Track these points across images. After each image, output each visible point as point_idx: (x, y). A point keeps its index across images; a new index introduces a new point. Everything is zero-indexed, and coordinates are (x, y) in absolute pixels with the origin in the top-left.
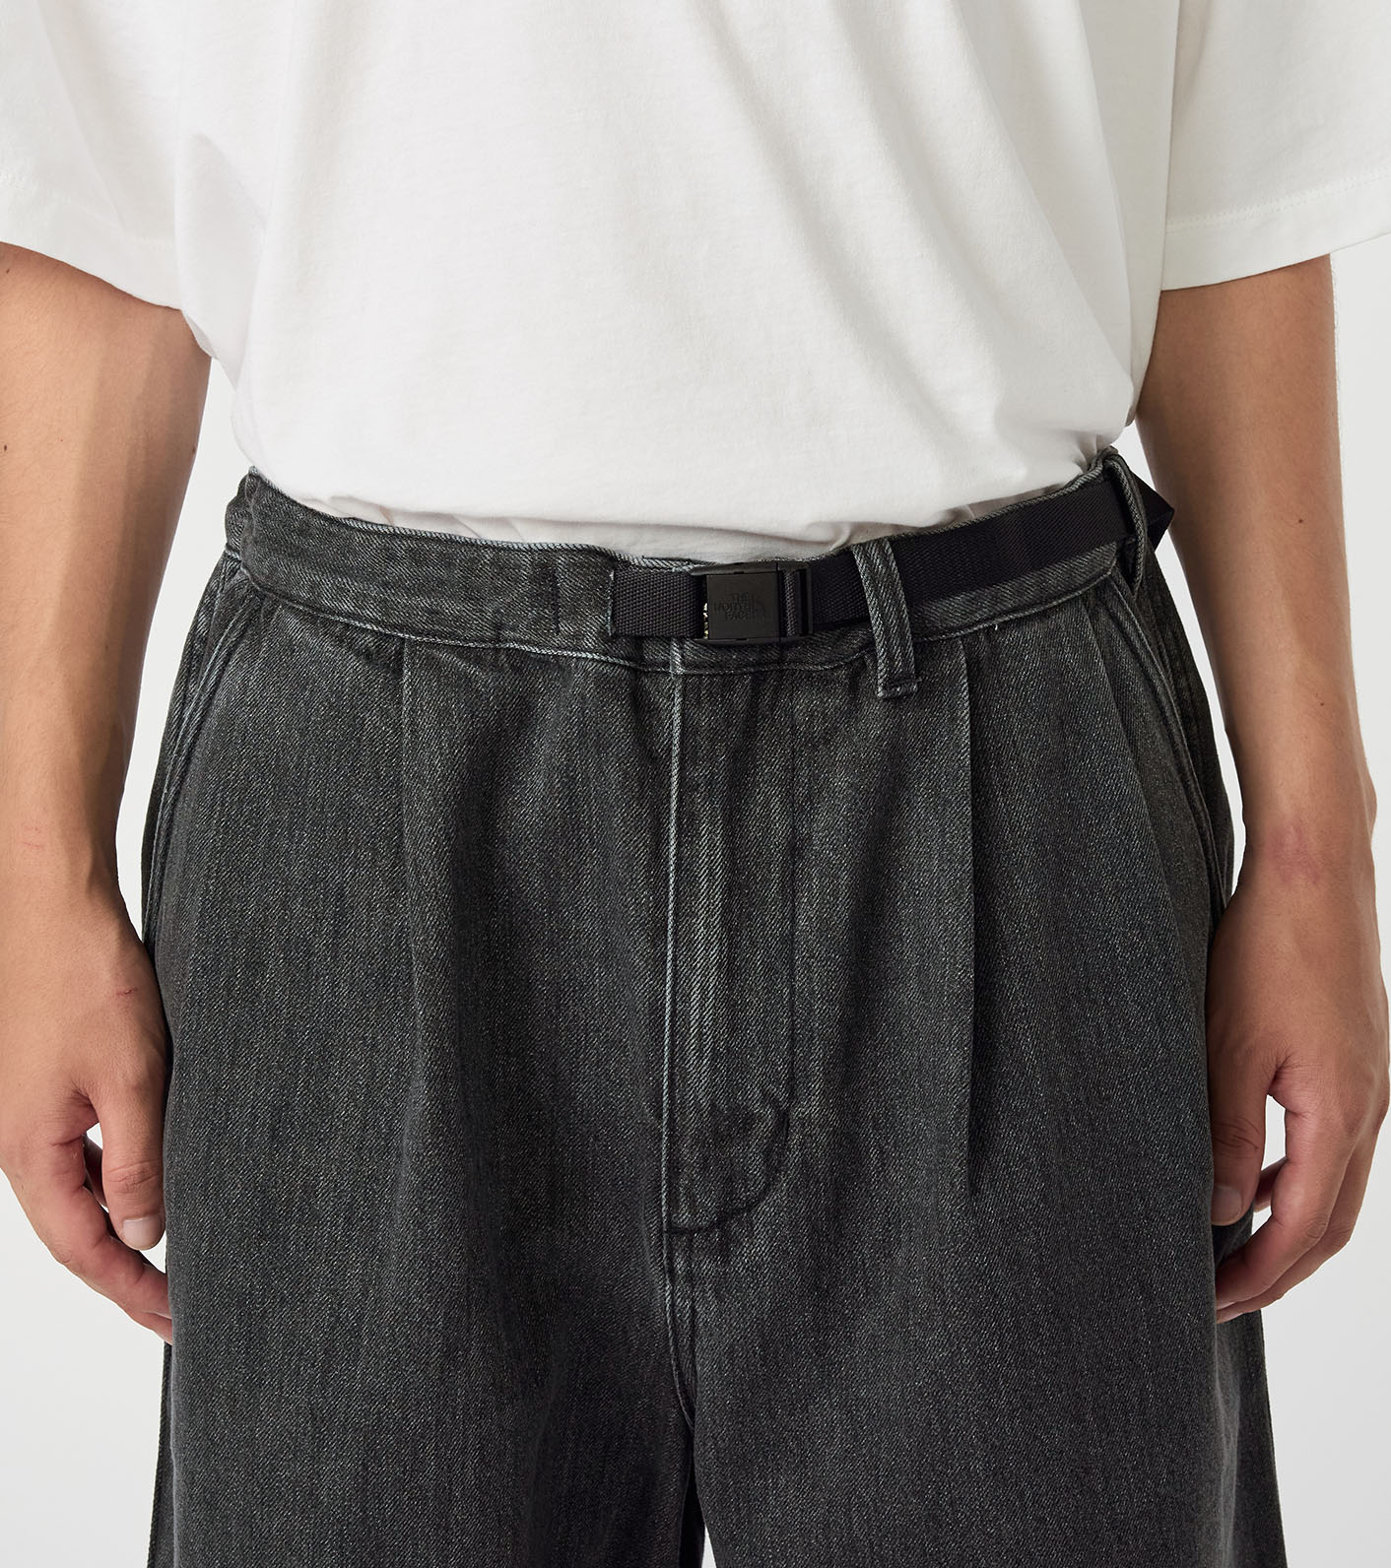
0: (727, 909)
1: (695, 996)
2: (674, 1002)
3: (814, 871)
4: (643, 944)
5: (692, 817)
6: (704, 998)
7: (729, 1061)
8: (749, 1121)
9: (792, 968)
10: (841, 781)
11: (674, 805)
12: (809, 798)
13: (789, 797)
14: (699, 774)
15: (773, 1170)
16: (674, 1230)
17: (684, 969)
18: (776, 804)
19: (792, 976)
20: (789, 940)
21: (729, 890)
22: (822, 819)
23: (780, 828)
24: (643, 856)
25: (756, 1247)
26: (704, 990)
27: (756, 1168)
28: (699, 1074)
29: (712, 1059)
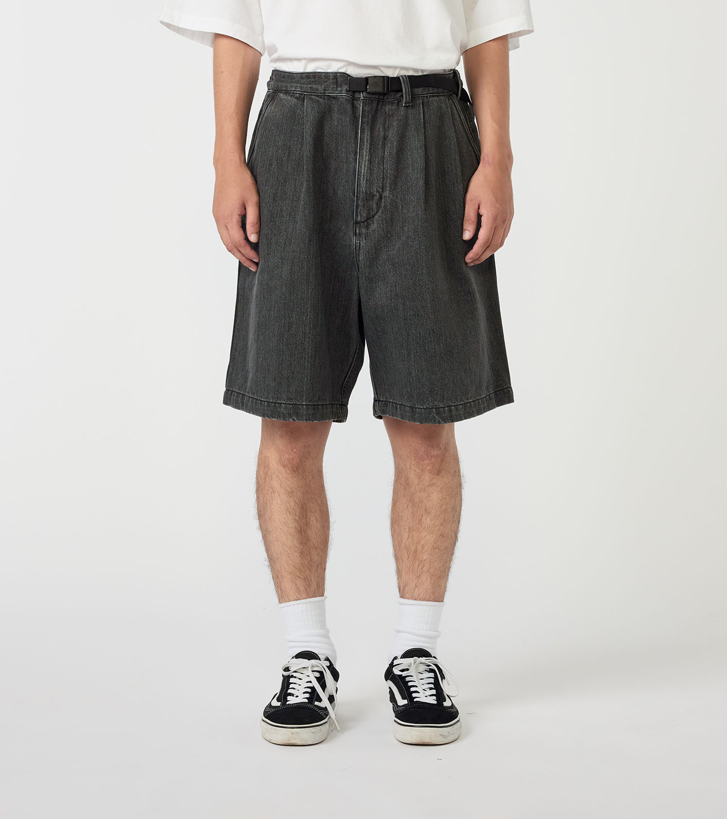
0: (370, 149)
1: (363, 167)
2: (358, 168)
3: (389, 143)
4: (352, 156)
5: (364, 129)
6: (365, 167)
7: (369, 181)
8: (374, 195)
9: (384, 163)
10: (395, 123)
11: (360, 121)
12: (388, 127)
13: (384, 127)
14: (365, 120)
15: (378, 208)
16: (357, 223)
17: (361, 161)
18: (381, 129)
19: (383, 165)
20: (383, 157)
21: (371, 145)
22: (391, 132)
23: (382, 134)
24: (353, 137)
25: (374, 226)
26: (365, 165)
27: (375, 207)
28: (363, 183)
29: (366, 181)
